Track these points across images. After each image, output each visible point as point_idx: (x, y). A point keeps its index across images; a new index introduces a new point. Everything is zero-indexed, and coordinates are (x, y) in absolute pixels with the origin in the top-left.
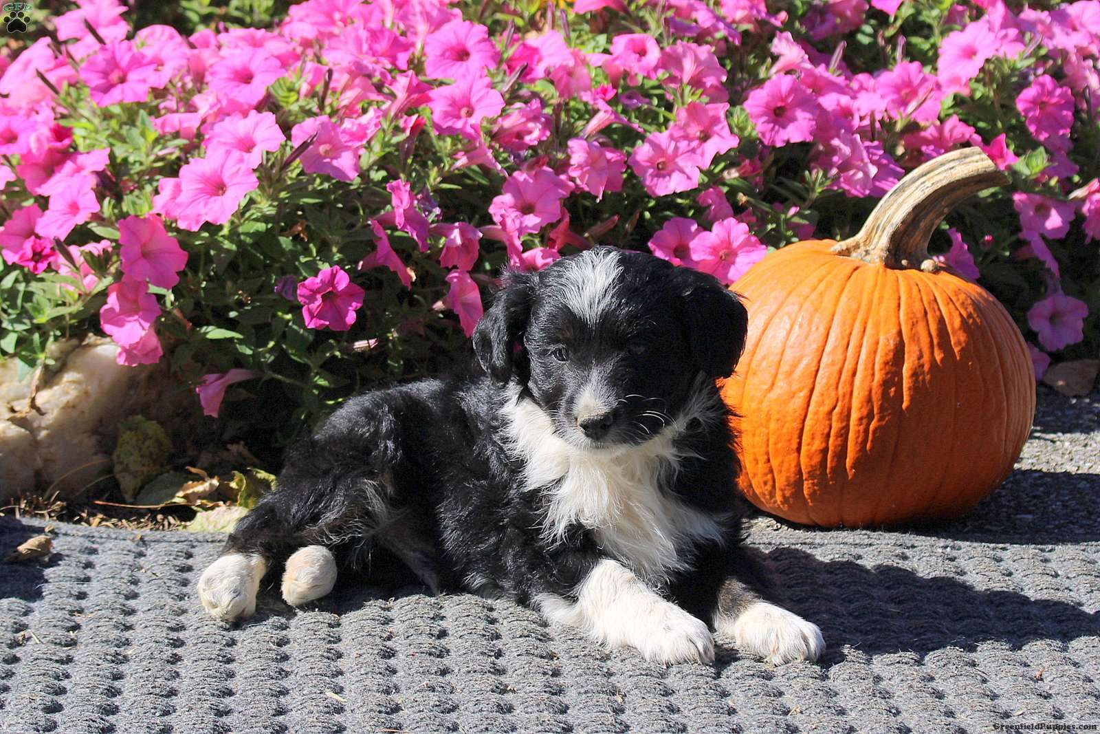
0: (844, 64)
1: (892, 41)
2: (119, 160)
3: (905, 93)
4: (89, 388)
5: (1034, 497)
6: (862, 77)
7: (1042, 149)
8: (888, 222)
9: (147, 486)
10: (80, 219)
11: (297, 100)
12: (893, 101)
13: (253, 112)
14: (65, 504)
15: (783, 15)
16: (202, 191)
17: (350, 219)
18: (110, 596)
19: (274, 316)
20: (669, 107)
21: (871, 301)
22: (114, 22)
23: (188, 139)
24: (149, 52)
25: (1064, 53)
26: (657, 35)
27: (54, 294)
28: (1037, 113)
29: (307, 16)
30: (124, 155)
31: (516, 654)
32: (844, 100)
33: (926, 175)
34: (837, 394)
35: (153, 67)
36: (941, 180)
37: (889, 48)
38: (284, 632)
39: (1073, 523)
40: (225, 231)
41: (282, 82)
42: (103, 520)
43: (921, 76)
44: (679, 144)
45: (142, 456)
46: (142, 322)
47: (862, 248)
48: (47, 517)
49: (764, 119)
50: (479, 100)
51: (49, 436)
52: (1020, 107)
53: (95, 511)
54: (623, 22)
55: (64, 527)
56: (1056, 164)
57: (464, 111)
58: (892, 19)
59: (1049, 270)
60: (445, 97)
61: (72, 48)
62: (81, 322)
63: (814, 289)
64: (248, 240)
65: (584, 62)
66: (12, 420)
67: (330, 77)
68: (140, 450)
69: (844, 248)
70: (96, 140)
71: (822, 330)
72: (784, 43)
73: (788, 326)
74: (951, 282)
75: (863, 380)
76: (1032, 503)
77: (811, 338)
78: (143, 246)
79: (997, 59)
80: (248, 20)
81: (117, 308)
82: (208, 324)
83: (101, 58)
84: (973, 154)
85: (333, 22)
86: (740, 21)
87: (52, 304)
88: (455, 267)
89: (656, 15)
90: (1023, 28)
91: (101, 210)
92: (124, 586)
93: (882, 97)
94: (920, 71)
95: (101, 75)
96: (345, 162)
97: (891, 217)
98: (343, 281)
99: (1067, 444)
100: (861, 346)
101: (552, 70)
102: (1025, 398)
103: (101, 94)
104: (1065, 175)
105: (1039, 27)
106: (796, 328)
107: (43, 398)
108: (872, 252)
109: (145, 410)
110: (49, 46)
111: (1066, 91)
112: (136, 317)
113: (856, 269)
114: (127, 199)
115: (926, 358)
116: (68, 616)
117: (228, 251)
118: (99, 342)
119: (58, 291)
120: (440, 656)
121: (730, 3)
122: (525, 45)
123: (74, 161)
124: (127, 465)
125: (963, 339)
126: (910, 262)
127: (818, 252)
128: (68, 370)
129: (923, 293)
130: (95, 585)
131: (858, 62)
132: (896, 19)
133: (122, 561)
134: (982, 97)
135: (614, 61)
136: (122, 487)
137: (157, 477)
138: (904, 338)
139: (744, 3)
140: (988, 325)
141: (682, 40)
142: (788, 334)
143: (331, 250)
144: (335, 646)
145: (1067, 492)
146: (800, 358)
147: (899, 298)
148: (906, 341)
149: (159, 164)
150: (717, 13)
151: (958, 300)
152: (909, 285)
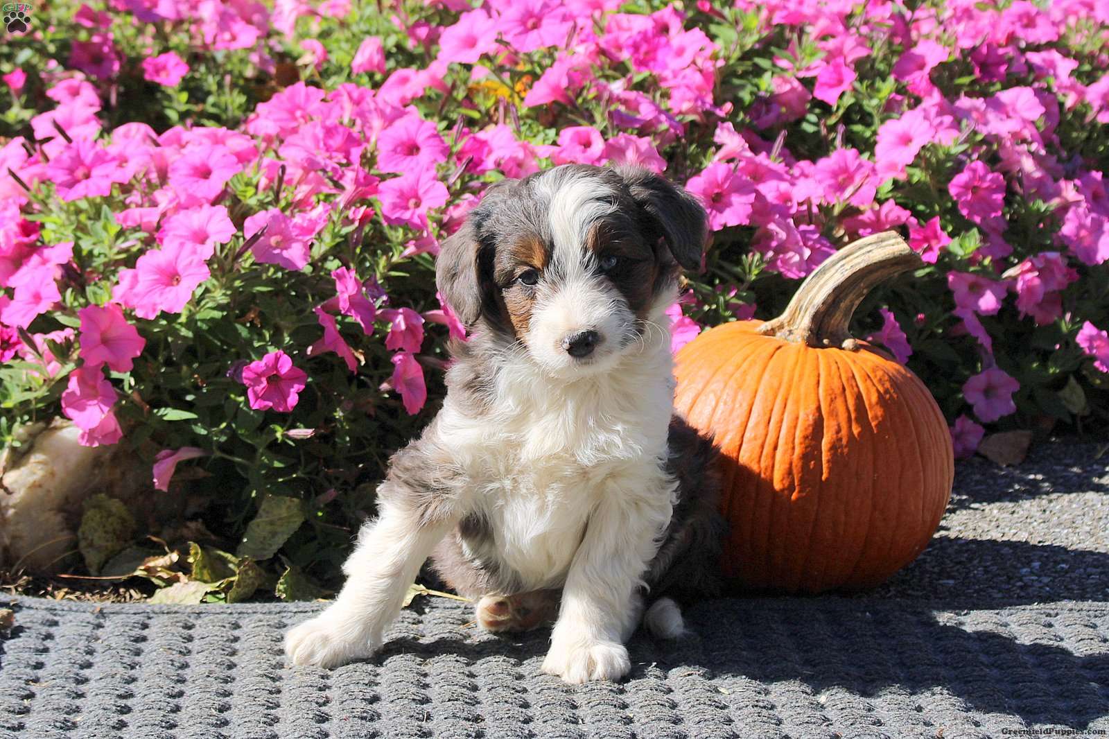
0: (787, 152)
1: (832, 129)
2: (84, 253)
3: (842, 179)
4: (55, 468)
5: (960, 563)
6: (804, 164)
7: (975, 230)
8: (810, 303)
9: (111, 561)
10: (43, 308)
11: (255, 194)
12: (830, 186)
13: (206, 206)
14: (31, 578)
15: (728, 106)
16: (158, 282)
17: (300, 306)
18: (66, 666)
19: (228, 398)
21: (791, 379)
22: (87, 121)
23: (149, 232)
24: (114, 150)
25: (997, 138)
26: (602, 127)
27: (20, 380)
28: (969, 197)
29: (272, 112)
30: (89, 247)
31: (443, 717)
32: (784, 186)
33: (845, 257)
35: (116, 163)
36: (859, 263)
37: (830, 137)
38: (227, 699)
39: (993, 588)
40: (183, 319)
41: (239, 177)
42: (67, 593)
43: (857, 162)
45: (106, 532)
46: (102, 406)
47: (787, 328)
48: (14, 591)
50: (426, 192)
51: (16, 513)
52: (953, 191)
53: (60, 585)
54: (570, 116)
55: (28, 600)
56: (990, 244)
57: (412, 203)
58: (834, 109)
59: (982, 345)
60: (394, 190)
61: (46, 148)
62: (48, 406)
63: (738, 367)
64: (205, 327)
65: (533, 154)
67: (283, 172)
68: (104, 526)
69: (769, 328)
70: (62, 234)
71: (745, 407)
72: (726, 133)
73: (713, 403)
74: (869, 359)
75: (785, 452)
76: (955, 569)
77: (735, 414)
78: (102, 333)
79: (933, 145)
80: (224, 117)
81: (78, 393)
82: (167, 406)
83: (66, 157)
84: (889, 238)
85: (295, 119)
86: (687, 112)
87: (20, 389)
88: (401, 349)
89: (601, 109)
90: (958, 116)
91: (64, 300)
92: (80, 656)
93: (820, 182)
94: (857, 158)
95: (67, 172)
96: (295, 253)
97: (814, 298)
98: (286, 365)
99: (995, 511)
100: (781, 421)
101: (502, 162)
102: (942, 470)
103: (66, 190)
104: (999, 255)
105: (974, 115)
106: (721, 405)
107: (10, 479)
108: (795, 332)
109: (109, 489)
110: (24, 145)
111: (998, 177)
112: (95, 402)
113: (779, 348)
114: (89, 290)
115: (844, 432)
116: (23, 685)
117: (185, 338)
118: (65, 425)
119: (25, 377)
120: (372, 720)
121: (676, 94)
122: (475, 139)
123: (40, 255)
124: (92, 540)
125: (879, 413)
126: (831, 341)
127: (745, 332)
128: (35, 452)
129: (842, 370)
130: (52, 655)
131: (802, 149)
132: (838, 108)
133: (80, 632)
134: (919, 181)
135: (560, 152)
136: (87, 561)
137: (120, 551)
138: (823, 413)
139: (690, 95)
140: (905, 399)
141: (624, 131)
142: (714, 410)
143: (282, 335)
144: (273, 711)
145: (990, 558)
146: (725, 433)
147: (819, 376)
148: (825, 416)
149: (123, 257)
150: (662, 106)
151: (875, 376)
152: (829, 362)
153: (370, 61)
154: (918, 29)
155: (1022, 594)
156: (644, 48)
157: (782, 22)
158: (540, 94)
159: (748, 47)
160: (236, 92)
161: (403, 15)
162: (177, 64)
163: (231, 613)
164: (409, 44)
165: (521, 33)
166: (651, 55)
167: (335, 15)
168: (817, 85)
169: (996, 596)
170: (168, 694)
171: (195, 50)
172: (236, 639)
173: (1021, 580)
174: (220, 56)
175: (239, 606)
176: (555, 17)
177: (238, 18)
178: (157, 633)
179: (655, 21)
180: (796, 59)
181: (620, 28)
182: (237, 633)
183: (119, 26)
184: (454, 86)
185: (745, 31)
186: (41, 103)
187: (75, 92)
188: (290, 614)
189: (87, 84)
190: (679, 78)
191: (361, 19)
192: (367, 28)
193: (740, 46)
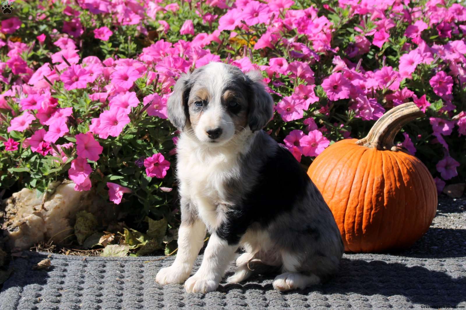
0: (362, 67)
1: (381, 57)
2: (76, 111)
3: (386, 79)
4: (65, 200)
5: (439, 239)
6: (369, 72)
7: (441, 100)
8: (378, 131)
9: (88, 239)
10: (61, 135)
11: (146, 86)
12: (381, 82)
13: (128, 92)
14: (55, 246)
15: (337, 48)
16: (108, 124)
17: (166, 133)
18: (73, 283)
19: (136, 171)
20: (292, 86)
21: (371, 163)
22: (74, 56)
23: (103, 102)
24: (87, 69)
25: (449, 61)
26: (287, 58)
27: (51, 164)
28: (438, 86)
29: (150, 52)
30: (78, 109)
31: (232, 304)
32: (362, 82)
33: (392, 113)
34: (358, 200)
35: (89, 74)
36: (398, 115)
37: (380, 61)
38: (141, 297)
39: (454, 250)
40: (117, 139)
41: (139, 79)
42: (70, 252)
43: (392, 72)
44: (295, 101)
45: (86, 227)
46: (85, 174)
47: (368, 142)
48: (49, 251)
49: (329, 90)
51: (49, 219)
52: (431, 83)
53: (67, 249)
54: (274, 53)
55: (55, 255)
56: (446, 106)
58: (381, 49)
59: (444, 148)
61: (58, 66)
62: (62, 175)
63: (349, 158)
64: (126, 142)
65: (258, 69)
66: (35, 213)
67: (158, 77)
68: (85, 224)
69: (361, 142)
70: (67, 103)
71: (352, 175)
72: (337, 60)
73: (339, 173)
74: (403, 155)
75: (369, 194)
76: (437, 242)
77: (348, 178)
78: (85, 145)
79: (423, 65)
80: (127, 53)
81: (75, 169)
82: (110, 174)
83: (69, 71)
84: (411, 105)
85: (160, 55)
86: (321, 51)
87: (50, 168)
89: (286, 50)
90: (433, 52)
91: (69, 131)
92: (79, 279)
93: (377, 80)
94: (392, 70)
95: (69, 78)
96: (165, 111)
98: (162, 159)
99: (452, 217)
100: (367, 181)
102: (433, 201)
103: (69, 85)
104: (450, 110)
105: (440, 52)
106: (342, 175)
107: (47, 204)
108: (372, 144)
109: (87, 208)
110: (48, 66)
111: (450, 78)
112: (82, 173)
113: (366, 150)
114: (79, 126)
115: (393, 186)
116: (57, 291)
117: (119, 146)
118: (68, 182)
120: (202, 306)
121: (316, 43)
122: (235, 63)
123: (59, 112)
124: (80, 230)
125: (408, 178)
126: (386, 147)
127: (350, 144)
128: (57, 193)
129: (392, 160)
130: (67, 278)
131: (368, 66)
132: (382, 49)
133: (78, 268)
134: (417, 80)
135: (270, 68)
136: (78, 238)
137: (91, 235)
138: (385, 177)
139: (322, 44)
140: (418, 172)
141: (296, 60)
142: (339, 177)
143: (159, 145)
144: (161, 302)
145: (452, 237)
146: (344, 186)
147: (382, 162)
148: (385, 179)
149: (92, 112)
150: (311, 49)
151: (406, 162)
152: (386, 157)
153: (188, 30)
154: (414, 16)
156: (302, 24)
157: (358, 13)
158: (260, 44)
159: (344, 23)
160: (132, 43)
161: (201, 11)
162: (108, 32)
163: (139, 261)
164: (203, 22)
165: (250, 18)
166: (305, 28)
167: (172, 10)
168: (374, 39)
169: (455, 253)
170: (117, 295)
171: (114, 25)
172: (142, 272)
174: (124, 28)
175: (142, 258)
176: (265, 11)
177: (132, 12)
178: (109, 269)
179: (305, 12)
180: (365, 28)
181: (291, 16)
183: (83, 15)
184: (223, 40)
185: (343, 17)
186: (51, 47)
187: (65, 43)
188: (163, 261)
189: (70, 40)
190: (316, 36)
191: (183, 12)
192: (186, 16)
193: (341, 23)
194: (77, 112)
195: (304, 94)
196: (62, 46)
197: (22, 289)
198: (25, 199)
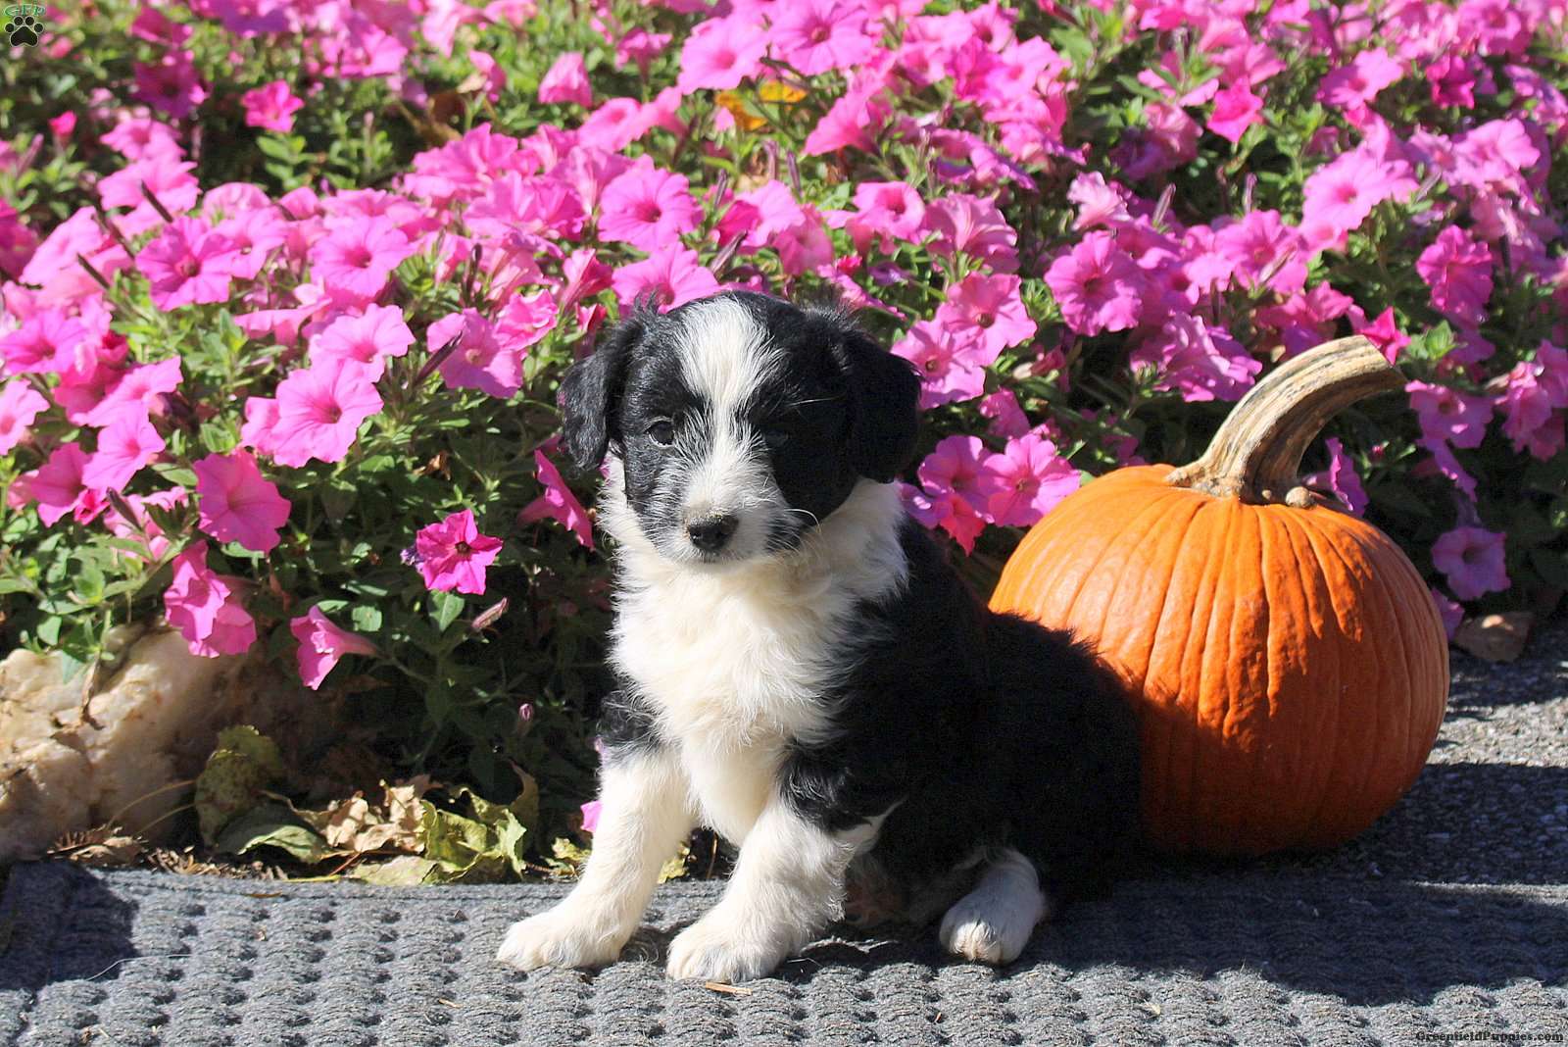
0: (1173, 214)
1: (1238, 178)
2: (194, 375)
3: (1259, 252)
4: (161, 690)
5: (1451, 808)
6: (1197, 230)
7: (1444, 324)
8: (1243, 439)
9: (233, 824)
10: (142, 461)
11: (432, 287)
12: (1243, 264)
13: (373, 307)
15: (1088, 149)
16: (308, 417)
17: (509, 447)
18: (212, 977)
20: (937, 282)
21: (1221, 551)
22: (179, 182)
23: (286, 344)
24: (229, 229)
25: (1470, 190)
26: (918, 183)
27: (110, 563)
28: (1445, 279)
29: (443, 169)
30: (200, 368)
33: (1293, 374)
34: (1179, 678)
35: (237, 251)
36: (1314, 382)
37: (1234, 190)
39: (1506, 844)
40: (341, 468)
41: (410, 263)
43: (1279, 229)
44: (955, 336)
45: (235, 784)
47: (1209, 476)
49: (1073, 296)
50: (681, 283)
51: (107, 756)
52: (1422, 270)
54: (873, 167)
56: (1466, 345)
57: (661, 297)
58: (1234, 148)
59: (1460, 491)
60: (636, 279)
62: (146, 601)
63: (1144, 534)
64: (371, 481)
65: (818, 222)
66: (59, 738)
67: (478, 255)
68: (235, 775)
69: (1184, 476)
70: (162, 348)
71: (1157, 591)
72: (1089, 187)
73: (1110, 587)
74: (1329, 520)
75: (1215, 656)
76: (1448, 816)
77: (1142, 602)
78: (230, 494)
79: (1382, 203)
80: (356, 170)
83: (166, 244)
84: (1356, 345)
86: (1031, 159)
87: (107, 578)
89: (917, 155)
90: (1413, 156)
91: (170, 448)
92: (233, 962)
93: (1228, 258)
94: (1278, 223)
95: (166, 266)
96: (501, 368)
97: (1247, 433)
99: (1491, 731)
100: (1210, 611)
101: (776, 234)
102: (1435, 676)
103: (166, 293)
104: (1477, 358)
105: (1437, 155)
106: (1121, 589)
107: (99, 705)
108: (1222, 482)
109: (237, 717)
110: (93, 218)
111: (1482, 248)
113: (1202, 505)
114: (206, 430)
115: (1299, 626)
116: (151, 1005)
117: (347, 492)
119: (115, 561)
121: (1013, 133)
122: (739, 203)
123: (132, 377)
125: (1348, 599)
126: (1273, 494)
127: (1149, 483)
128: (132, 666)
129: (1293, 537)
130: (194, 959)
131: (1192, 209)
132: (1240, 149)
133: (235, 925)
134: (1362, 254)
135: (861, 220)
136: (202, 821)
138: (1269, 598)
139: (1034, 133)
140: (1384, 578)
141: (954, 190)
142: (1111, 598)
145: (1494, 800)
146: (1129, 629)
147: (1261, 545)
148: (1271, 605)
149: (249, 381)
150: (998, 150)
151: (1341, 545)
152: (1274, 525)
153: (567, 85)
154: (1344, 30)
155: (1549, 853)
156: (967, 67)
157: (1155, 24)
158: (827, 135)
159: (1108, 60)
160: (379, 136)
161: (613, 21)
162: (288, 97)
163: (451, 900)
164: (619, 61)
165: (804, 47)
166: (978, 79)
167: (511, 21)
168: (1212, 114)
171: (307, 72)
173: (1544, 832)
174: (344, 84)
175: (463, 890)
176: (852, 24)
177: (374, 27)
178: (345, 928)
179: (972, 23)
180: (1178, 76)
181: (925, 37)
182: (459, 928)
183: (201, 41)
184: (693, 125)
185: (1102, 42)
186: (91, 154)
187: (141, 138)
188: (536, 902)
189: (157, 126)
190: (1012, 107)
191: (552, 28)
192: (559, 41)
193: (1098, 61)
194: (195, 380)
195: (982, 310)
196: (131, 151)
197: (34, 997)
198: (23, 689)
